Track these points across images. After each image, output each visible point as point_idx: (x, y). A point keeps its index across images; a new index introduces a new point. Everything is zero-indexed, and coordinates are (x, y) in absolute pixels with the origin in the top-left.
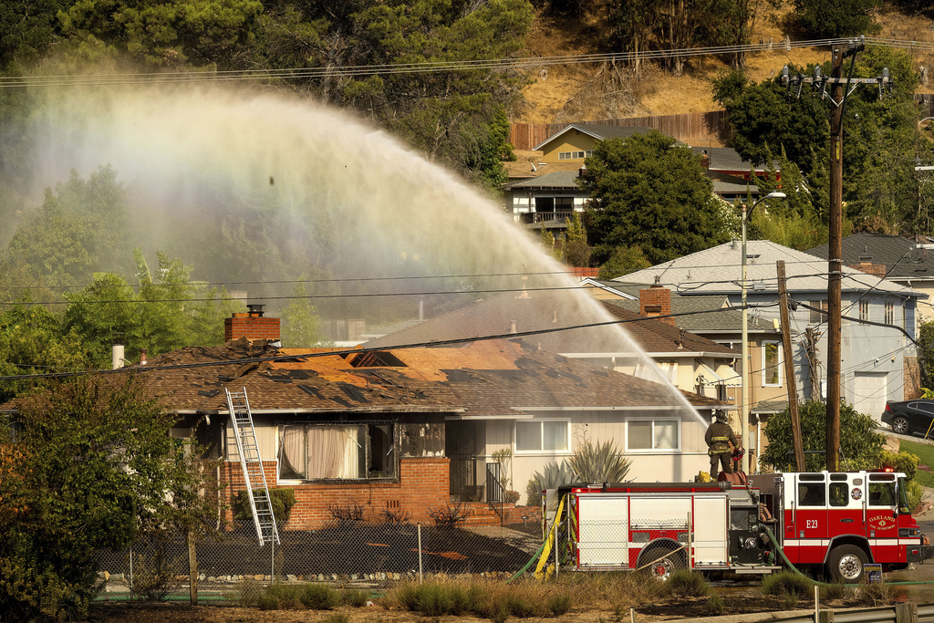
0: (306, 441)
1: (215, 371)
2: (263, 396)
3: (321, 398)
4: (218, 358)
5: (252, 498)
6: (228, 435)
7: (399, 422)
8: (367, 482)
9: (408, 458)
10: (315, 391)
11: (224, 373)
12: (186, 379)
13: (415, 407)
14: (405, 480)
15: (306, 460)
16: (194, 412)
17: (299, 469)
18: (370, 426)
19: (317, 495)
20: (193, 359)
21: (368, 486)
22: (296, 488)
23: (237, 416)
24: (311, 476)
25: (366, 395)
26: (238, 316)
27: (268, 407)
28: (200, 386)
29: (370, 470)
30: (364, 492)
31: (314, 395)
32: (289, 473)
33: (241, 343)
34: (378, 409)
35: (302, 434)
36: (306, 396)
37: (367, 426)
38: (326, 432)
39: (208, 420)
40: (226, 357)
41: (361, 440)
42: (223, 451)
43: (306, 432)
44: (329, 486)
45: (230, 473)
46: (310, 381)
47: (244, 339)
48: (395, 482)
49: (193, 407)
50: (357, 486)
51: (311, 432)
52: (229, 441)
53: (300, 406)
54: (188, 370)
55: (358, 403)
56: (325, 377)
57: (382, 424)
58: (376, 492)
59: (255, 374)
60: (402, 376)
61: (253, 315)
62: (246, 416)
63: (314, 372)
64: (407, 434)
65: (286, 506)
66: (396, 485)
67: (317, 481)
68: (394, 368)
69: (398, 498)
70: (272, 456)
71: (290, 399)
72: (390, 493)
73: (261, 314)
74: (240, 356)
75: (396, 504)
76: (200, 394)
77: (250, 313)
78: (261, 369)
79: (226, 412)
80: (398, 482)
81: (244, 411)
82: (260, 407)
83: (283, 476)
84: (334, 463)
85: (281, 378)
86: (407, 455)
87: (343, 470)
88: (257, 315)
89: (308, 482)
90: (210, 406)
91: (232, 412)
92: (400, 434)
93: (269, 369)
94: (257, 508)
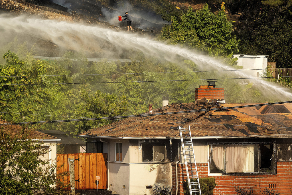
0: (225, 153)
1: (184, 116)
2: (202, 129)
3: (234, 130)
4: (189, 109)
5: (189, 183)
6: (182, 150)
7: (276, 143)
8: (258, 174)
9: (281, 162)
10: (232, 127)
11: (189, 117)
12: (167, 120)
13: (284, 135)
14: (279, 173)
15: (225, 163)
16: (165, 138)
17: (221, 168)
18: (260, 145)
19: (230, 181)
20: (174, 110)
21: (258, 176)
22: (218, 177)
23: (184, 140)
24: (227, 172)
25: (259, 129)
26: (202, 87)
27: (202, 136)
28: (173, 124)
29: (260, 168)
30: (256, 179)
31: (230, 129)
32: (215, 169)
33: (203, 101)
34: (264, 136)
35: (223, 149)
36: (226, 129)
37: (258, 145)
38: (236, 148)
39: (171, 142)
40: (193, 109)
41: (255, 153)
42: (179, 158)
43: (224, 148)
44: (237, 176)
45: (182, 169)
46: (231, 121)
47: (205, 99)
48: (274, 174)
49: (165, 135)
50: (253, 176)
51: (228, 149)
52: (182, 153)
53: (221, 135)
54: (169, 115)
55: (253, 133)
56: (240, 119)
57: (267, 144)
58: (263, 179)
59: (202, 118)
60: (286, 118)
61: (210, 87)
62: (189, 140)
63: (235, 116)
64: (281, 149)
65: (210, 187)
66: (274, 176)
67: (231, 174)
68: (283, 114)
69: (275, 182)
70: (205, 160)
71: (216, 131)
72: (271, 180)
73: (214, 86)
74: (200, 108)
75: (274, 186)
76: (171, 128)
77: (208, 85)
78: (206, 116)
79: (179, 138)
80: (275, 175)
81: (188, 138)
82: (198, 135)
83: (212, 171)
84: (240, 165)
85: (216, 120)
86: (281, 160)
87: (246, 168)
88: (212, 87)
89: (225, 174)
90: (173, 135)
91: (182, 138)
92: (277, 150)
93: (210, 115)
94: (192, 188)
